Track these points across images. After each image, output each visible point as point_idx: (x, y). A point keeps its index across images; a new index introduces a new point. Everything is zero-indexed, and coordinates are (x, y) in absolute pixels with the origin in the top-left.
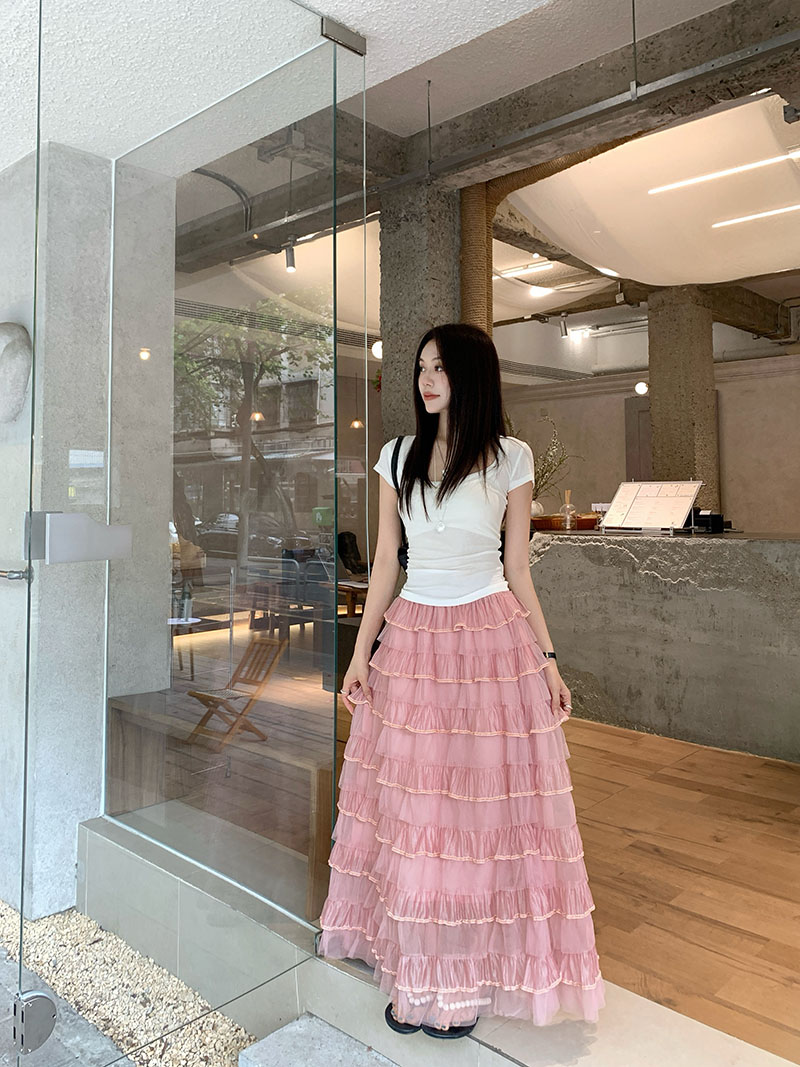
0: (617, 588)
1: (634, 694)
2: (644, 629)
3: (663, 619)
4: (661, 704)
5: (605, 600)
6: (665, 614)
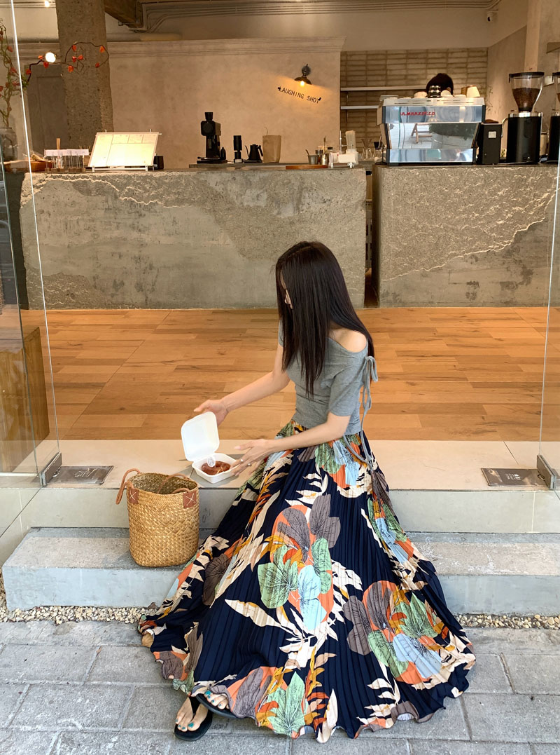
0: (103, 211)
1: (118, 285)
2: (125, 239)
3: (140, 230)
4: (139, 287)
5: (93, 221)
6: (141, 227)
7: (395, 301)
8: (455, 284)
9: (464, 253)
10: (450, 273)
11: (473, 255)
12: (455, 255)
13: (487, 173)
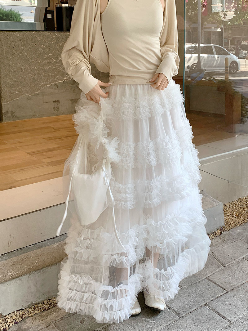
7: (13, 117)
8: (47, 102)
9: (50, 83)
10: (43, 96)
11: (56, 84)
12: (45, 85)
13: (57, 36)
